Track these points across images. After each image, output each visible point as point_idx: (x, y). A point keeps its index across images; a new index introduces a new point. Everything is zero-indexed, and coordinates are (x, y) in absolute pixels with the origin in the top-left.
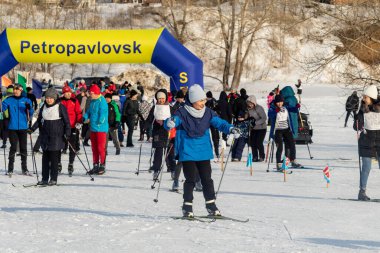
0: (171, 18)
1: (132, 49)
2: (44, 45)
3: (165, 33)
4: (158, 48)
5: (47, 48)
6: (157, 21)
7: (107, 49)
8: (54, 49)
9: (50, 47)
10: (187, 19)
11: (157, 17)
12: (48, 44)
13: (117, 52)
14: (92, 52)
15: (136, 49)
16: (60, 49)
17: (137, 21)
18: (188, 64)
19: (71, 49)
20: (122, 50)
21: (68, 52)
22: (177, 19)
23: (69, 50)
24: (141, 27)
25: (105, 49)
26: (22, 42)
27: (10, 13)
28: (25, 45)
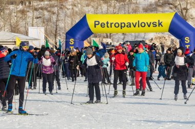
0: (179, 6)
1: (157, 24)
2: (107, 23)
3: (176, 15)
4: (172, 24)
5: (109, 25)
6: (171, 8)
7: (143, 25)
8: (113, 25)
9: (111, 24)
10: (189, 7)
11: (171, 6)
12: (110, 22)
13: (149, 26)
14: (135, 26)
15: (160, 24)
16: (117, 25)
17: (160, 9)
18: (190, 32)
19: (123, 25)
20: (152, 25)
21: (121, 27)
22: (183, 7)
23: (122, 26)
24: (162, 12)
25: (142, 25)
26: (95, 22)
27: (88, 5)
28: (97, 23)
